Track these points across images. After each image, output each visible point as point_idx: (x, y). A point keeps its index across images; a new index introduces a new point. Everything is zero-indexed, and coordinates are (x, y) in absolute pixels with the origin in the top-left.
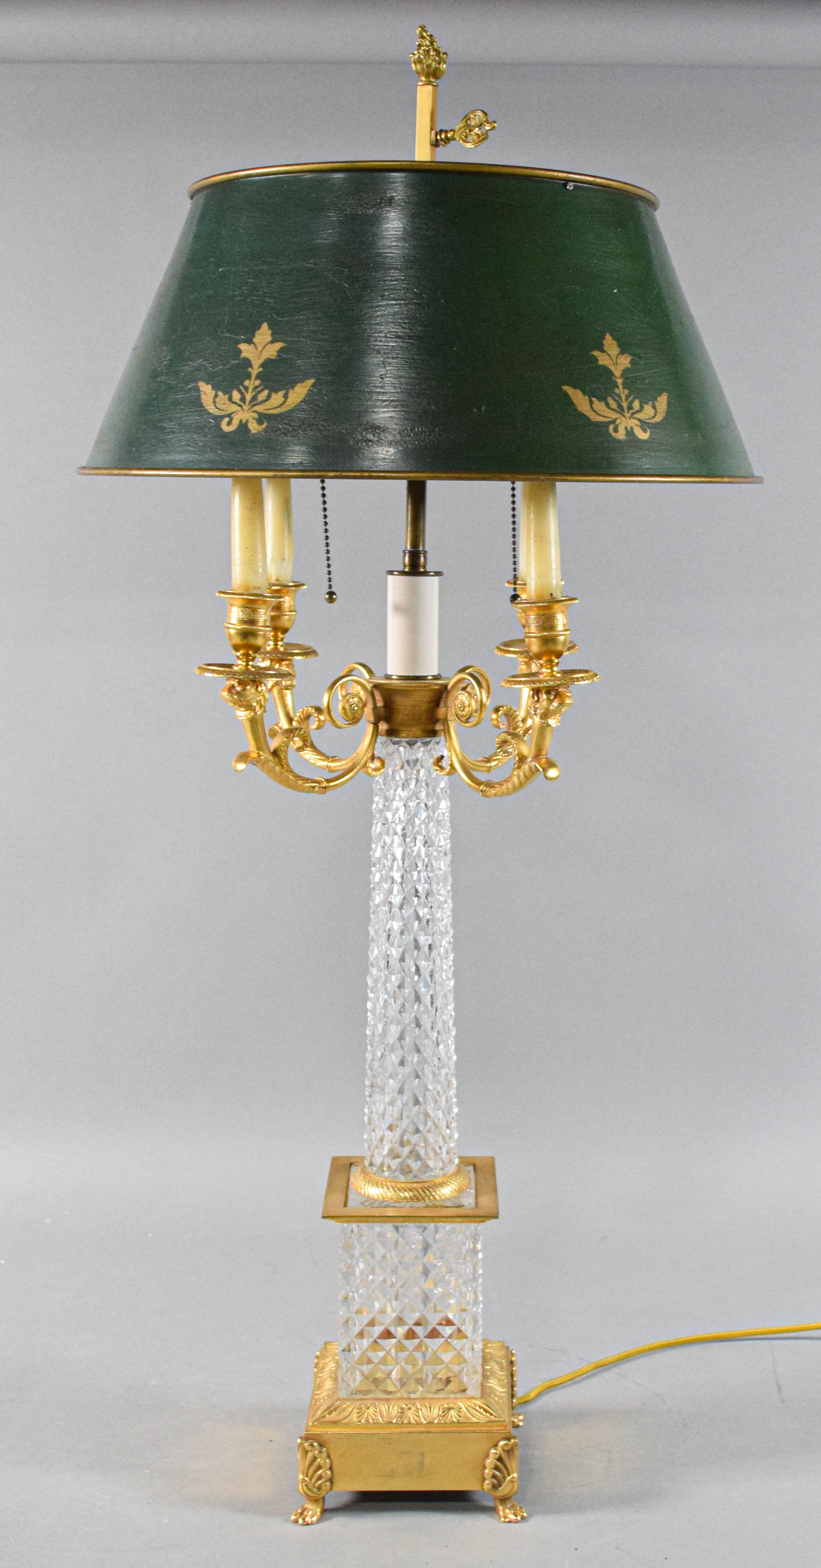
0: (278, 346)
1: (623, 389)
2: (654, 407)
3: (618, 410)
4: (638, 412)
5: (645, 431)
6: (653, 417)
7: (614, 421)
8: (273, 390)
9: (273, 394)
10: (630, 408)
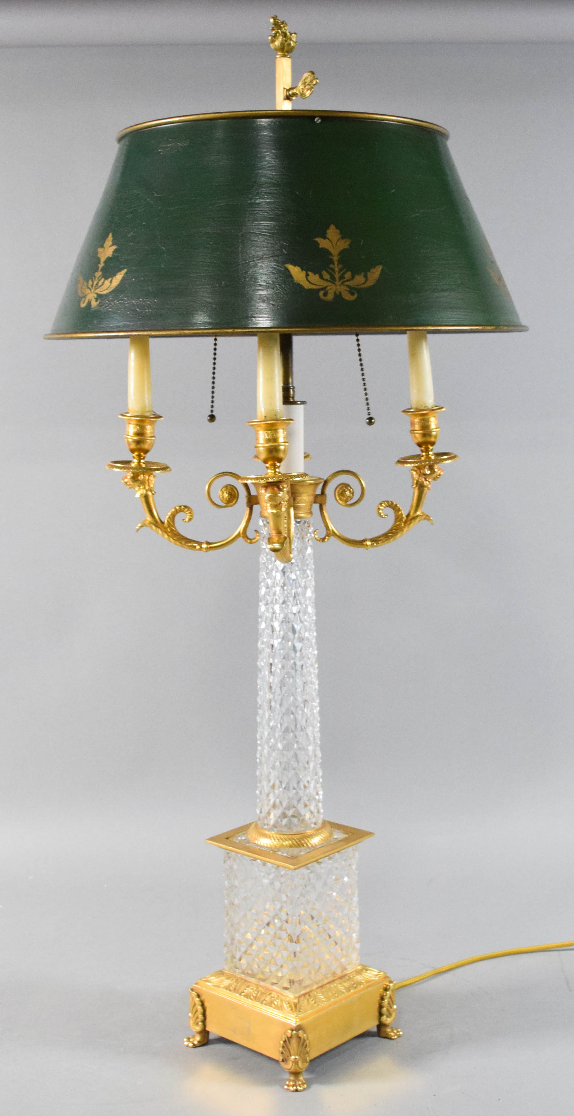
0: (115, 247)
1: (338, 264)
2: (366, 276)
3: (331, 280)
4: (348, 280)
5: (352, 294)
6: (364, 283)
7: (324, 289)
8: (106, 278)
9: (106, 281)
10: (342, 277)
